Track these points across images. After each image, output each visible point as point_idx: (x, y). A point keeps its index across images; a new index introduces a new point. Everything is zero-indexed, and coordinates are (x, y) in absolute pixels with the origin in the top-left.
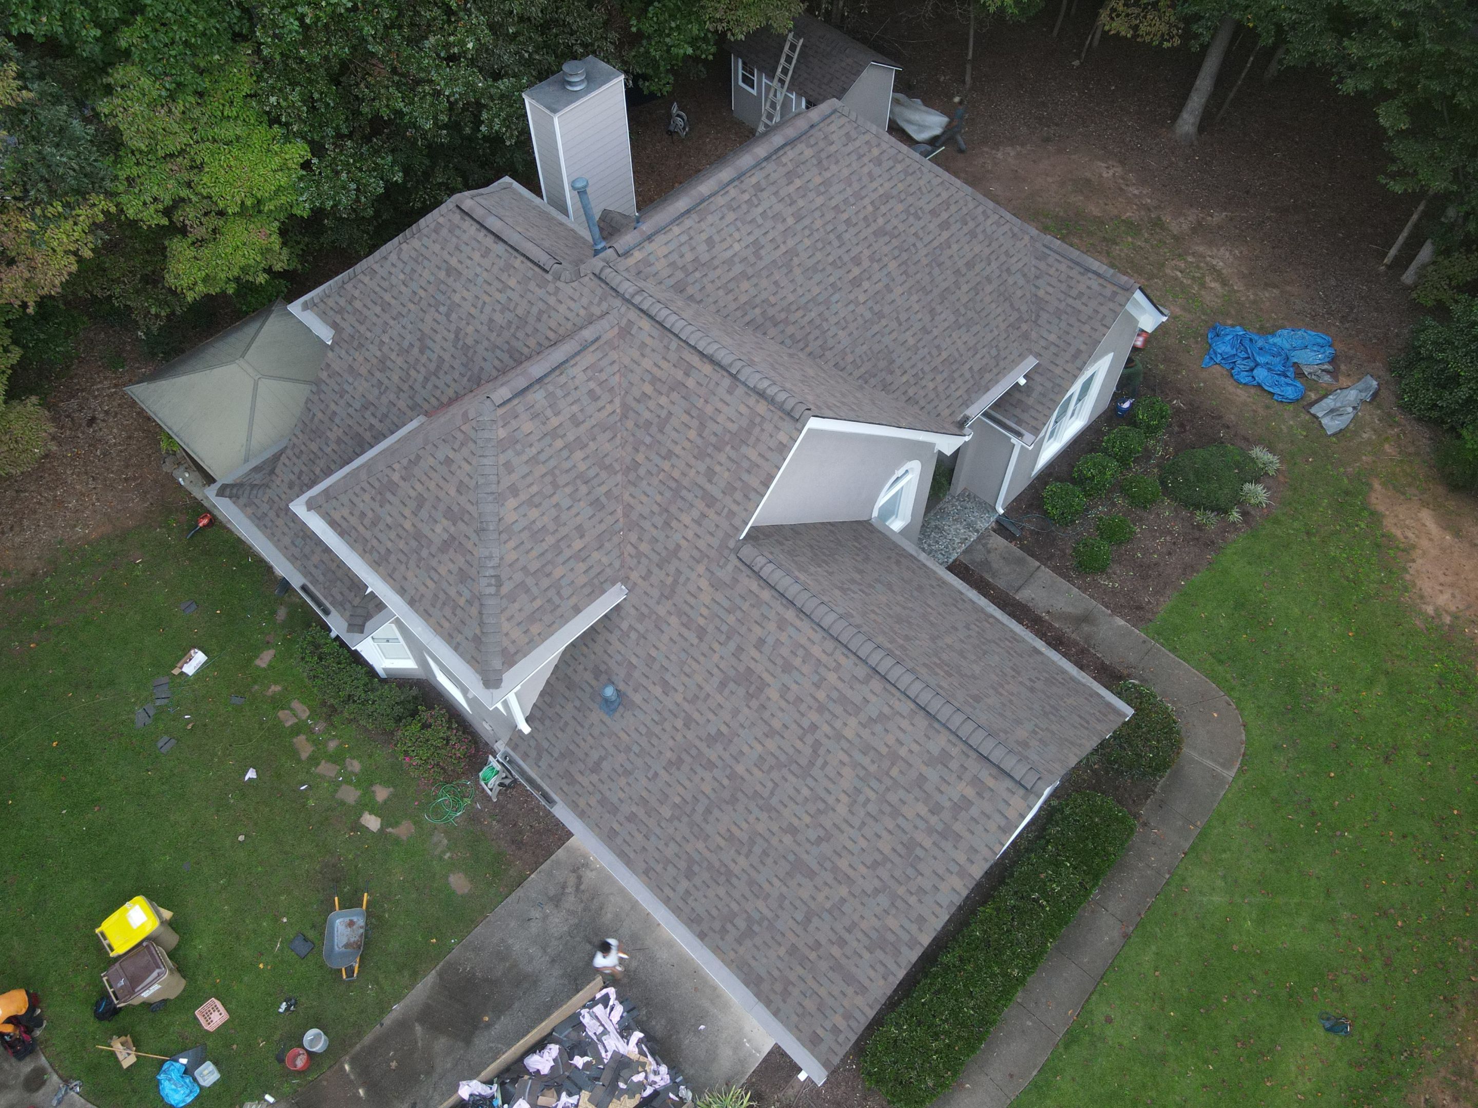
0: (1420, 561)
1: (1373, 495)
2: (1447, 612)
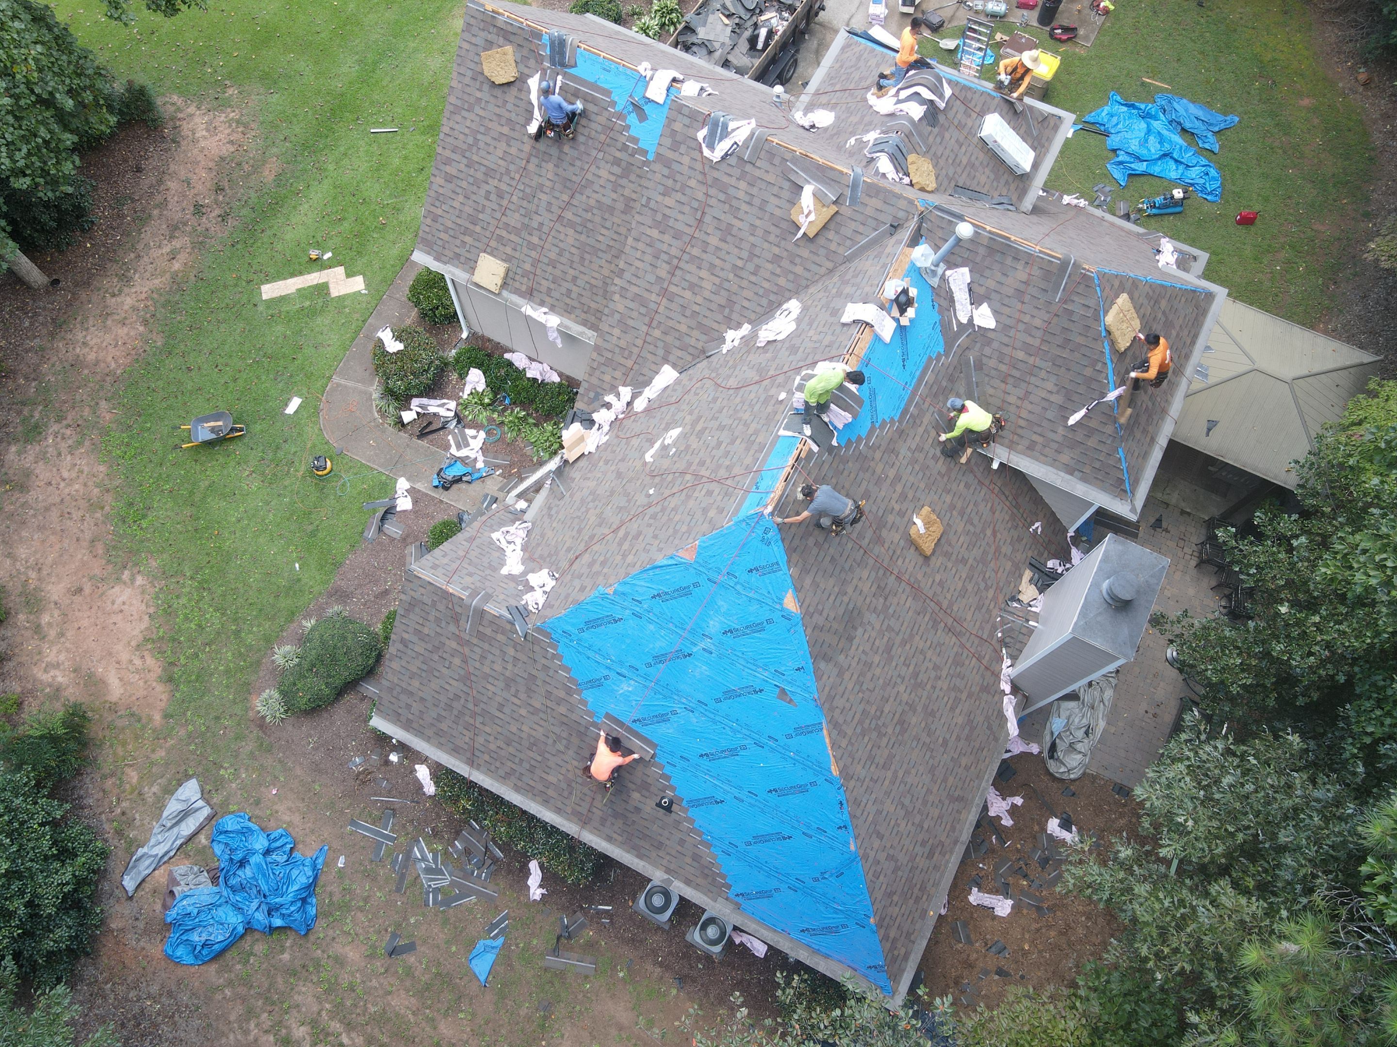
0: (136, 632)
1: (163, 704)
2: (125, 583)
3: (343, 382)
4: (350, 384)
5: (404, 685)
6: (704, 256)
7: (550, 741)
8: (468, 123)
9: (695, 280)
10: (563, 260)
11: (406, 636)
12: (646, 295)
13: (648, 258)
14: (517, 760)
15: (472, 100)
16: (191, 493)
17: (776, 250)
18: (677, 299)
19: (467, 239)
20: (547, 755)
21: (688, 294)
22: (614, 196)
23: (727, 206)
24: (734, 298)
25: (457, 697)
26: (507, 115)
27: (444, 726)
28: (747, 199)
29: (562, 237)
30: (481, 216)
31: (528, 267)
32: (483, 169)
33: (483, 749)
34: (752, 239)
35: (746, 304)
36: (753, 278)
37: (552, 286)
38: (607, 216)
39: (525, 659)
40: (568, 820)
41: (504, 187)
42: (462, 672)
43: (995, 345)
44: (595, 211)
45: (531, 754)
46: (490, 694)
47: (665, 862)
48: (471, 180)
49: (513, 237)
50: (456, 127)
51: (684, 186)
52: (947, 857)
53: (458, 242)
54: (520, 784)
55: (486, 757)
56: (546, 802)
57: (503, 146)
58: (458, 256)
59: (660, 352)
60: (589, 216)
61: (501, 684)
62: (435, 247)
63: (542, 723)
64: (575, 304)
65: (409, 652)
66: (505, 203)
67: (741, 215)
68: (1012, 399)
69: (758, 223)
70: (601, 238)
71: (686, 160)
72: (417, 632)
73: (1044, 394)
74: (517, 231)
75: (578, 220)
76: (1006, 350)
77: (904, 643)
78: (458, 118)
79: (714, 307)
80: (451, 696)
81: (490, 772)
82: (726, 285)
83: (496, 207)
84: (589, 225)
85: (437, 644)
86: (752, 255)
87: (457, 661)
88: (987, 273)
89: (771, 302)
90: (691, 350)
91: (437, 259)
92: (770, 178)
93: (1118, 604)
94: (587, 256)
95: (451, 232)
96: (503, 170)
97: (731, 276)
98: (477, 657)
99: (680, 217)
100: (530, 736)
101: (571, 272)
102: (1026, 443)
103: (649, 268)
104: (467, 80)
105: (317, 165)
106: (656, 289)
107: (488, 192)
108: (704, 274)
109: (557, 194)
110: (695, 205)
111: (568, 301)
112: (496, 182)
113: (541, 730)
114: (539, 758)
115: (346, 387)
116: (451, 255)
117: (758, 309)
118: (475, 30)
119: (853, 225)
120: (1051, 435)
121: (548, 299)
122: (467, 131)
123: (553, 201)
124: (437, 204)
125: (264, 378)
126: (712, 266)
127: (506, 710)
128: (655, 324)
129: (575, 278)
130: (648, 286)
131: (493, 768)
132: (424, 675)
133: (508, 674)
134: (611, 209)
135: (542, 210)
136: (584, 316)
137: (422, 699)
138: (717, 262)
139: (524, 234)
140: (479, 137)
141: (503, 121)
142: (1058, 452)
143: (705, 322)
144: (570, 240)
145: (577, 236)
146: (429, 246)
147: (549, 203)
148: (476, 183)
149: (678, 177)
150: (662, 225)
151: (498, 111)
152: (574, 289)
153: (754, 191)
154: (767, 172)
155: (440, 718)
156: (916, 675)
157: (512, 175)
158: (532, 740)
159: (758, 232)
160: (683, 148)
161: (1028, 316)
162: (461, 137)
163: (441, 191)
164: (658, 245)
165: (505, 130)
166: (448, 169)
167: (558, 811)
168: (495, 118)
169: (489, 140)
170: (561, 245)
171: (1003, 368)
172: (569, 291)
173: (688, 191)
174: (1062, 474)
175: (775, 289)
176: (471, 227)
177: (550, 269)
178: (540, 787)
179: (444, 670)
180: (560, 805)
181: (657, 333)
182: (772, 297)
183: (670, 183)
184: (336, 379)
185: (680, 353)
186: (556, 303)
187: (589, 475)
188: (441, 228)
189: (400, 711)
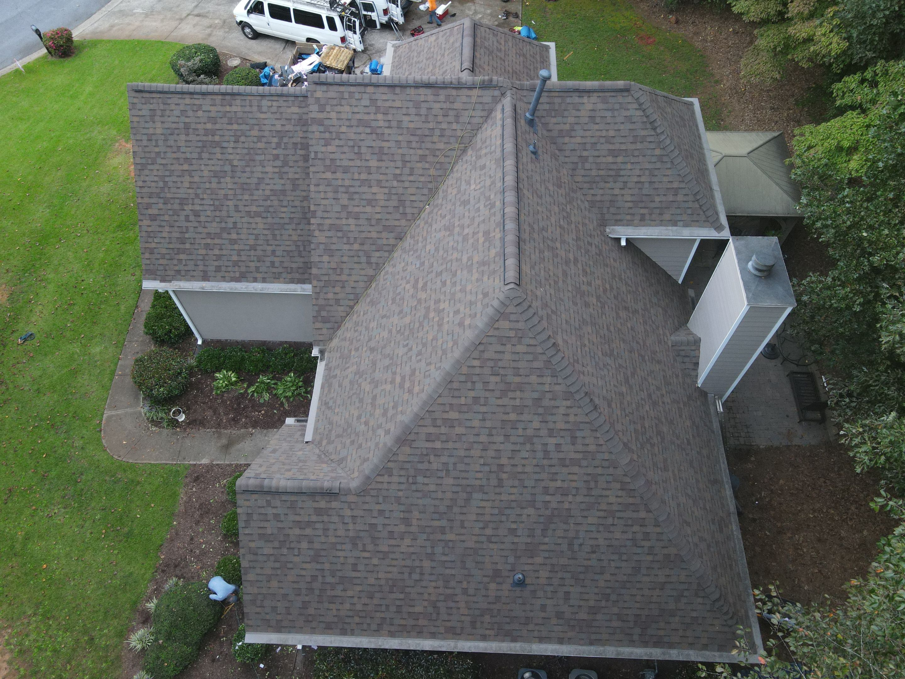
3: (113, 413)
4: (120, 412)
5: (264, 591)
6: (370, 177)
7: (406, 576)
8: (155, 173)
9: (369, 196)
10: (260, 242)
11: (252, 545)
12: (338, 222)
13: (330, 195)
14: (383, 608)
15: (153, 155)
16: (12, 547)
17: (420, 152)
18: (361, 216)
19: (182, 256)
20: (408, 590)
21: (368, 209)
22: (283, 182)
23: (374, 135)
24: (403, 198)
25: (314, 578)
26: (183, 156)
27: (311, 611)
28: (387, 124)
29: (254, 226)
30: (187, 236)
31: (235, 258)
32: (177, 201)
33: (350, 613)
34: (400, 151)
35: (413, 198)
36: (412, 178)
37: (258, 264)
38: (282, 198)
39: (361, 513)
40: (444, 639)
41: (198, 208)
42: (312, 553)
43: (591, 159)
44: (272, 198)
45: (393, 596)
46: (342, 560)
47: (536, 634)
48: (171, 213)
49: (217, 241)
50: (147, 179)
51: (338, 133)
52: (730, 527)
53: (175, 262)
54: (393, 629)
55: (357, 619)
56: (420, 634)
57: (187, 178)
58: (178, 272)
59: (364, 259)
60: (269, 203)
61: (348, 547)
62: (159, 273)
63: (394, 563)
64: (281, 270)
65: (260, 558)
66: (202, 219)
67: (386, 137)
68: (617, 192)
69: (400, 138)
70: (283, 215)
71: (333, 115)
72: (262, 536)
73: (636, 179)
74: (218, 236)
75: (262, 209)
76: (599, 160)
77: (633, 374)
78: (146, 172)
79: (391, 210)
80: (309, 579)
81: (364, 631)
82: (394, 191)
83: (196, 224)
84: (271, 209)
85: (282, 539)
86: (405, 162)
87: (304, 545)
88: (566, 113)
89: (430, 190)
90: (386, 248)
91: (162, 281)
92: (398, 104)
93: (765, 273)
94: (277, 232)
95: (167, 257)
96: (193, 196)
97: (395, 184)
98: (320, 532)
99: (343, 156)
100: (387, 580)
101: (269, 248)
102: (638, 217)
103: (333, 202)
104: (145, 143)
105: (39, 279)
106: (344, 215)
107: (187, 216)
108: (375, 189)
109: (240, 197)
110: (351, 143)
111: (274, 270)
112: (190, 207)
113: (395, 570)
114: (402, 596)
115: (118, 415)
116: (172, 273)
117: (423, 198)
118: (139, 106)
119: (466, 113)
120: (652, 205)
121: (258, 275)
122: (156, 179)
123: (239, 203)
124: (150, 240)
125: (46, 435)
126: (379, 181)
127: (361, 567)
128: (352, 240)
129: (274, 252)
130: (337, 215)
131: (365, 626)
132: (279, 572)
133: (351, 534)
134: (283, 192)
135: (232, 213)
136: (289, 276)
137: (285, 596)
138: (381, 177)
139: (225, 235)
140: (167, 179)
141: (182, 161)
142: (661, 214)
143: (388, 223)
144: (261, 226)
145: (265, 221)
146: (152, 274)
147: (236, 206)
148: (176, 213)
149: (332, 129)
150: (333, 167)
151: (175, 156)
152: (276, 259)
153: (390, 117)
154: (394, 101)
155: (305, 605)
156: (650, 396)
157: (201, 196)
158: (390, 582)
159: (404, 144)
160: (328, 108)
161: (604, 132)
162: (153, 184)
163: (150, 229)
164: (335, 183)
165: (186, 167)
166: (150, 211)
167: (433, 636)
168: (174, 162)
169: (175, 179)
170: (255, 232)
171: (602, 173)
172: (273, 263)
173: (342, 136)
174: (670, 228)
175: (429, 179)
176: (182, 246)
177: (252, 253)
178: (411, 622)
179: (296, 559)
180: (433, 630)
181: (356, 246)
182: (430, 186)
183: (327, 135)
184: (107, 414)
185: (378, 254)
186: (266, 276)
187: (347, 365)
188: (159, 256)
189: (268, 617)
